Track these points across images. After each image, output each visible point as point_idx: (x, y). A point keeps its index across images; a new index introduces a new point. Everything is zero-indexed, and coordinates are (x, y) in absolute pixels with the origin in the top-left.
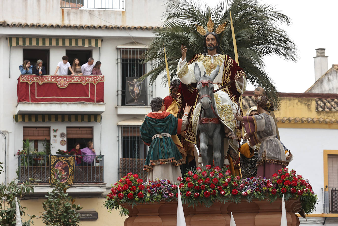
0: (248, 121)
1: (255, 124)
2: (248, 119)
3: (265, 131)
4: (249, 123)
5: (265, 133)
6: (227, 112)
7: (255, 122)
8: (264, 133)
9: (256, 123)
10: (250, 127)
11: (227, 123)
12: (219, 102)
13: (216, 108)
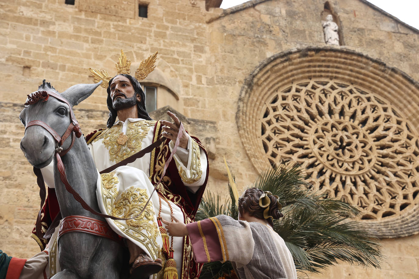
0: (201, 232)
1: (220, 235)
2: (200, 226)
3: (257, 261)
4: (204, 239)
5: (258, 267)
6: (133, 205)
7: (219, 230)
8: (255, 269)
9: (223, 232)
10: (206, 248)
11: (131, 230)
12: (113, 184)
13: (99, 194)
